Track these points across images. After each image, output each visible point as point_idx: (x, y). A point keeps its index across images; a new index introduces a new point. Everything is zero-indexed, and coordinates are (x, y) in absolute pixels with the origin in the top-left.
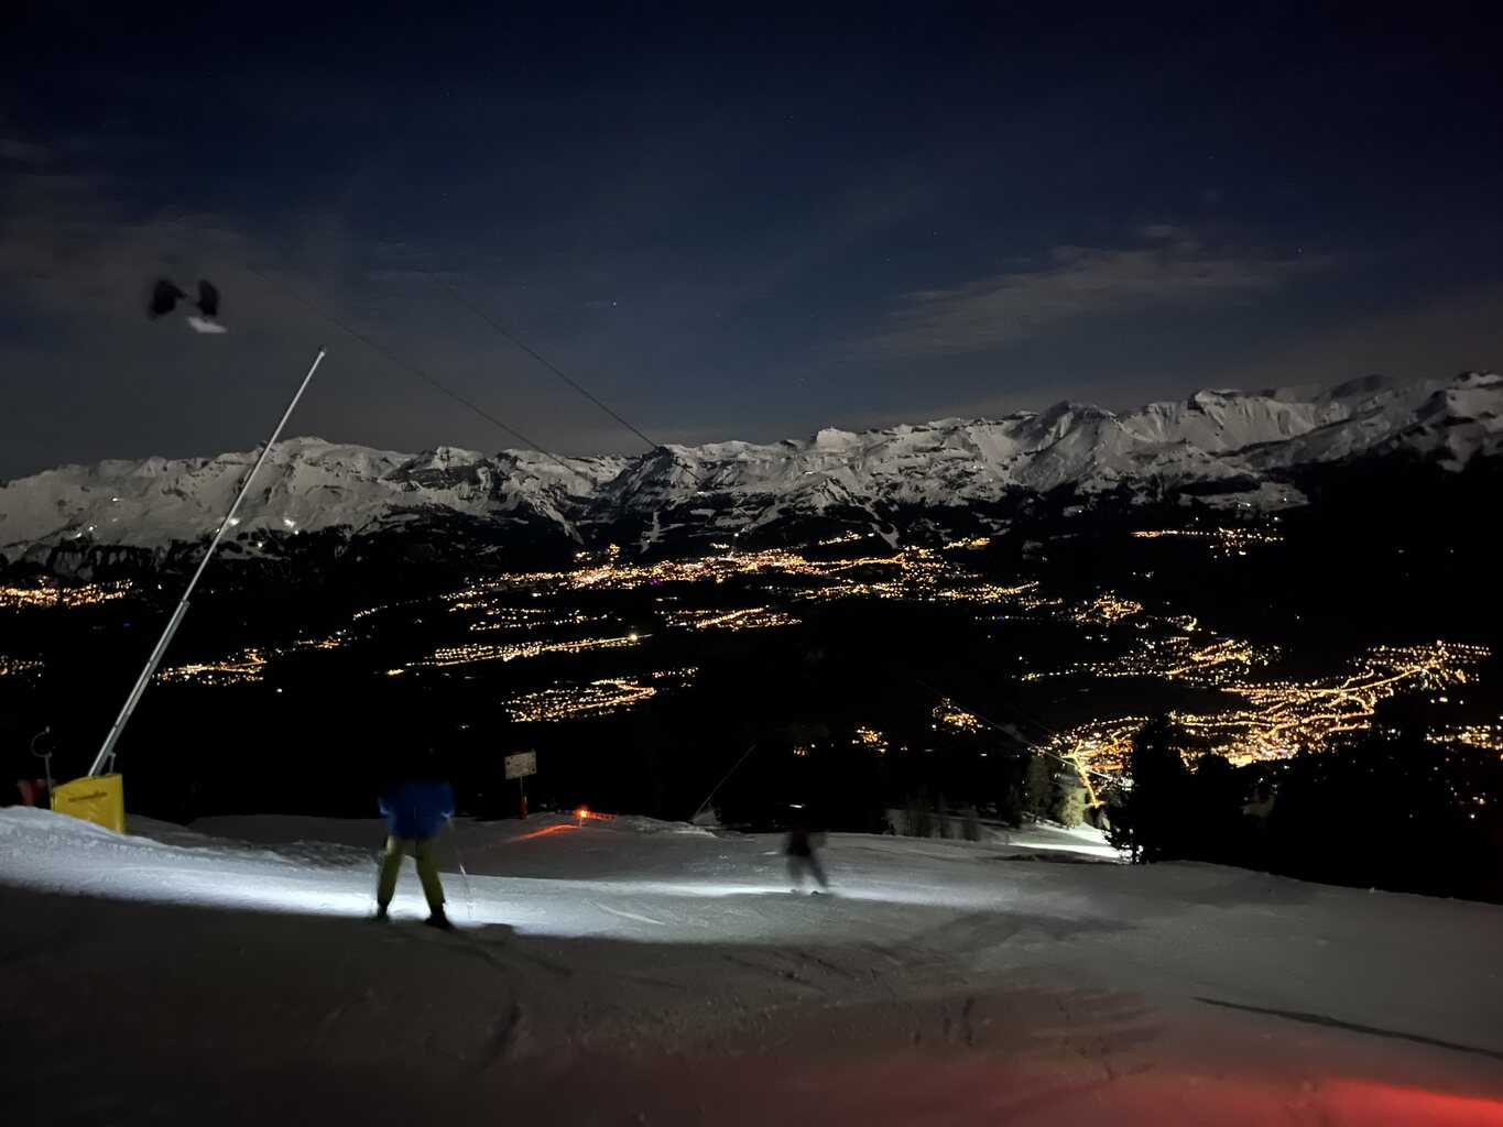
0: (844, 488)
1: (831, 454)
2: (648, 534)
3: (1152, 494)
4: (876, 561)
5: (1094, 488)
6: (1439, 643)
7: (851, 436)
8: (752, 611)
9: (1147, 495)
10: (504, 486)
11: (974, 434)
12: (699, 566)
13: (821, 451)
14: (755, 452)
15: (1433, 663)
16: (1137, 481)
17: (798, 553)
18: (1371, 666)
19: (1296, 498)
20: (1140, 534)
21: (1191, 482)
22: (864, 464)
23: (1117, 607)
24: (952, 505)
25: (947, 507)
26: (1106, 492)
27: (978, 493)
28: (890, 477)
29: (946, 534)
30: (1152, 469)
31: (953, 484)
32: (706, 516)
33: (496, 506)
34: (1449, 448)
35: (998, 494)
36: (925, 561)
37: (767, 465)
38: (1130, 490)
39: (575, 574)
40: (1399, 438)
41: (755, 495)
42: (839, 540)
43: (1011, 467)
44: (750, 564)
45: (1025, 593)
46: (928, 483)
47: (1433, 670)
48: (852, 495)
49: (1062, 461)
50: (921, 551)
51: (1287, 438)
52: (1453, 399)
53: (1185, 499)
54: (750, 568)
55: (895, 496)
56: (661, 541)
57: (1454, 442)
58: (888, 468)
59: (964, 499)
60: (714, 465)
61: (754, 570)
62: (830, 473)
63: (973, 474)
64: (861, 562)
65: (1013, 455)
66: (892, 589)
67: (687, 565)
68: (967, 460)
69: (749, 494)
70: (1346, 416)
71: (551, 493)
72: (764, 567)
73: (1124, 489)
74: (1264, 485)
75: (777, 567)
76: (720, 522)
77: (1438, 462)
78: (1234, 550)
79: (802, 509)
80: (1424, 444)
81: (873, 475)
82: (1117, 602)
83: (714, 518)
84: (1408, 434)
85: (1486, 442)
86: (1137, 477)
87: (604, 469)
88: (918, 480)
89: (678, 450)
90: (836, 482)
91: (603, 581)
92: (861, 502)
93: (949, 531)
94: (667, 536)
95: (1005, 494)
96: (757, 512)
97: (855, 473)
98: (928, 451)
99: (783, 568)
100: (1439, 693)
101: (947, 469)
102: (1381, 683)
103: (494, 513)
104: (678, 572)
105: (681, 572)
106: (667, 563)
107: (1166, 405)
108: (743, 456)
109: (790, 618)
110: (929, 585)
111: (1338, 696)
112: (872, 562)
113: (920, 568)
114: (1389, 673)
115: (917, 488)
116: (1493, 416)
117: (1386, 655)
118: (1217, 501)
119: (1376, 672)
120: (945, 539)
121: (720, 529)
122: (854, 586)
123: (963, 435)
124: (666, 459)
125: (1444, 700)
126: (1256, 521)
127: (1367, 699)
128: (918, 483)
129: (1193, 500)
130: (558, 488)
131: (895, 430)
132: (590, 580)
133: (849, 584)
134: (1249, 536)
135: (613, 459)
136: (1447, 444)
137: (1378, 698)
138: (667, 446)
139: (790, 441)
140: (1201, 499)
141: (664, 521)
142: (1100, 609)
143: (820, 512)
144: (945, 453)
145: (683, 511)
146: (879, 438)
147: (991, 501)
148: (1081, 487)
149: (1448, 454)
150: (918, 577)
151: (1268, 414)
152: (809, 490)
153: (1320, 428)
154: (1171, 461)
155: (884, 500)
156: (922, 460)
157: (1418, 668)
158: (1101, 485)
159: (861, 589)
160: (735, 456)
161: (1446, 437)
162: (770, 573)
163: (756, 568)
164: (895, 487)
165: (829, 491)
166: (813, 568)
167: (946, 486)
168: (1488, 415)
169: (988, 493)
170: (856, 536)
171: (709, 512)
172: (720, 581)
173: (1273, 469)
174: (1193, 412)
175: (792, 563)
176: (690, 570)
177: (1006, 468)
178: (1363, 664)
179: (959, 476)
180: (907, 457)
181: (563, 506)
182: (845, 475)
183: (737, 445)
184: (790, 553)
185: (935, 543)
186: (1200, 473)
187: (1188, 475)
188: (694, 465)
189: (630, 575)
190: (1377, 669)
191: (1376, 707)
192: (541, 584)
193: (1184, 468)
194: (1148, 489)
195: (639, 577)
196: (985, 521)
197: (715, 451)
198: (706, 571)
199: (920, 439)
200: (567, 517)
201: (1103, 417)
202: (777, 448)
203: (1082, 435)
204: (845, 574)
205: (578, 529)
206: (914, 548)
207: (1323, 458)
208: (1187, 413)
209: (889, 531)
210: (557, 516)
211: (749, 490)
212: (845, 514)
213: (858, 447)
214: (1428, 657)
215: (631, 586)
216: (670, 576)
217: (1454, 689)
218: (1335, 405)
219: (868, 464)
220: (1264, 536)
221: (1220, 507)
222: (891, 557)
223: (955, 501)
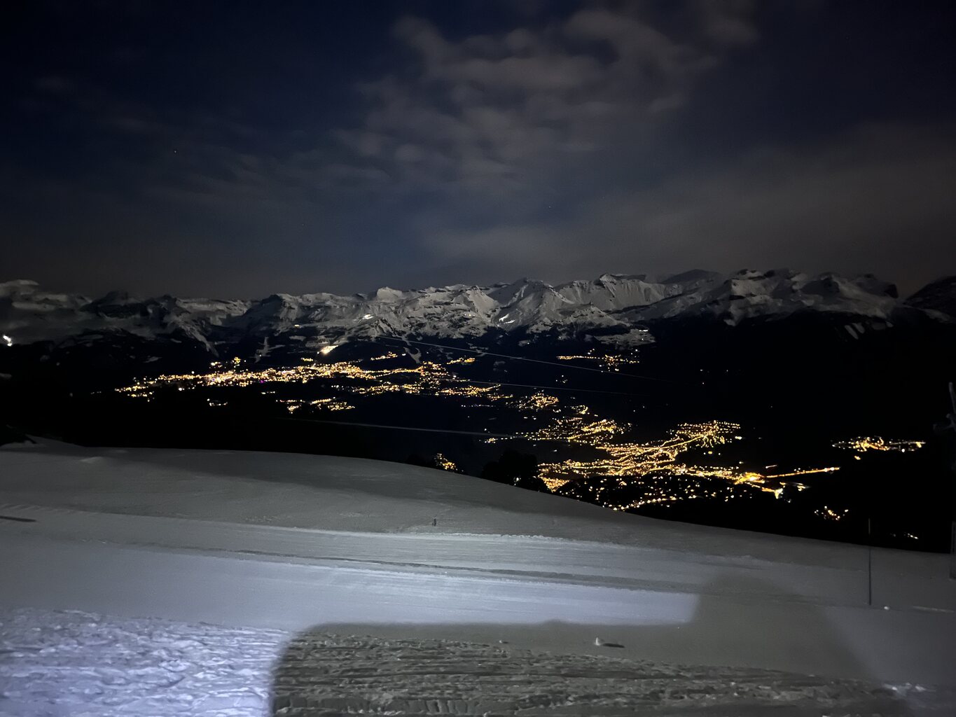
0: (389, 325)
1: (385, 304)
2: (260, 351)
3: (570, 334)
4: (406, 370)
5: (537, 330)
6: (715, 421)
7: (399, 293)
8: (324, 401)
9: (567, 335)
10: (166, 319)
11: (471, 295)
12: (292, 372)
13: (379, 301)
14: (337, 300)
15: (710, 433)
16: (562, 326)
17: (357, 365)
18: (679, 435)
19: (648, 339)
20: (561, 357)
21: (592, 328)
22: (403, 311)
23: (544, 400)
24: (454, 337)
25: (452, 338)
26: (544, 332)
27: (470, 331)
28: (419, 319)
29: (450, 355)
30: (571, 320)
31: (456, 325)
32: (299, 341)
33: (159, 331)
34: (730, 313)
35: (482, 332)
36: (435, 371)
37: (344, 309)
38: (558, 332)
39: (209, 376)
40: (705, 307)
41: (333, 328)
42: (384, 357)
43: (492, 316)
44: (326, 371)
45: (491, 392)
46: (441, 323)
47: (710, 437)
48: (394, 330)
49: (521, 314)
50: (434, 365)
51: (648, 303)
52: (735, 285)
53: (588, 337)
54: (326, 374)
55: (421, 331)
56: (269, 356)
57: (733, 309)
58: (417, 314)
59: (462, 334)
60: (309, 307)
61: (328, 376)
62: (382, 315)
63: (468, 319)
64: (396, 371)
65: (494, 308)
66: (414, 388)
67: (284, 372)
68: (465, 310)
69: (329, 327)
70: (681, 292)
71: (199, 323)
72: (337, 374)
73: (554, 331)
74: (632, 330)
75: (343, 374)
76: (308, 345)
77: (725, 321)
78: (613, 368)
79: (361, 338)
80: (717, 309)
81: (408, 318)
82: (545, 397)
83: (305, 342)
84: (709, 304)
85: (750, 310)
86: (562, 323)
87: (236, 308)
88: (436, 321)
89: (286, 297)
90: (384, 321)
91: (227, 381)
92: (399, 334)
93: (452, 353)
94: (273, 353)
95: (486, 332)
97: (398, 316)
98: (443, 304)
99: (347, 374)
100: (710, 449)
101: (453, 316)
102: (682, 444)
103: (159, 335)
104: (278, 376)
105: (280, 376)
106: (272, 370)
107: (582, 282)
108: (328, 303)
109: (347, 405)
110: (436, 385)
111: (658, 451)
112: (403, 371)
113: (432, 375)
114: (686, 438)
115: (435, 326)
116: (754, 296)
117: (687, 428)
118: (606, 339)
119: (680, 438)
120: (449, 358)
121: (308, 349)
122: (390, 386)
123: (465, 296)
124: (277, 302)
125: (710, 453)
126: (626, 351)
127: (672, 453)
128: (435, 324)
129: (593, 339)
130: (204, 320)
131: (426, 290)
132: (219, 380)
133: (388, 385)
134: (621, 360)
135: (243, 301)
136: (729, 310)
137: (679, 452)
138: (279, 295)
139: (360, 295)
140: (597, 338)
141: (271, 343)
142: (534, 401)
143: (373, 340)
144: (453, 306)
145: (284, 337)
146: (415, 295)
147: (478, 336)
148: (530, 329)
149: (729, 316)
150: (430, 381)
151: (639, 289)
152: (367, 326)
153: (666, 299)
154: (582, 315)
155: (414, 333)
156: (439, 310)
157: (702, 436)
158: (542, 328)
159: (396, 387)
160: (324, 303)
161: (729, 307)
162: (339, 378)
163: (329, 374)
164: (421, 325)
165: (380, 327)
166: (366, 374)
167: (452, 326)
168: (752, 295)
169: (476, 331)
170: (394, 355)
171: (301, 338)
172: (305, 381)
173: (639, 321)
174: (598, 287)
175: (352, 371)
176: (286, 375)
177: (489, 316)
178: (674, 433)
179: (460, 320)
180: (429, 307)
181: (206, 331)
182: (391, 317)
183: (325, 295)
184: (352, 365)
185: (442, 360)
186: (598, 323)
187: (591, 324)
188: (296, 307)
189: (246, 378)
190: (681, 436)
191: (676, 458)
192: (185, 383)
193: (589, 319)
194: (568, 331)
195: (252, 379)
196: (473, 348)
197: (311, 298)
198: (297, 376)
199: (439, 297)
200: (208, 339)
201: (547, 288)
202: (350, 299)
203: (533, 298)
204: (385, 378)
205: (216, 347)
206: (430, 363)
207: (666, 316)
208: (594, 287)
209: (415, 352)
210: (201, 338)
211: (329, 325)
212: (388, 342)
213: (403, 300)
214: (708, 429)
215: (245, 384)
216: (272, 378)
217: (718, 447)
218: (676, 286)
219: (406, 311)
220: (629, 360)
221: (607, 343)
222: (415, 369)
223: (456, 335)
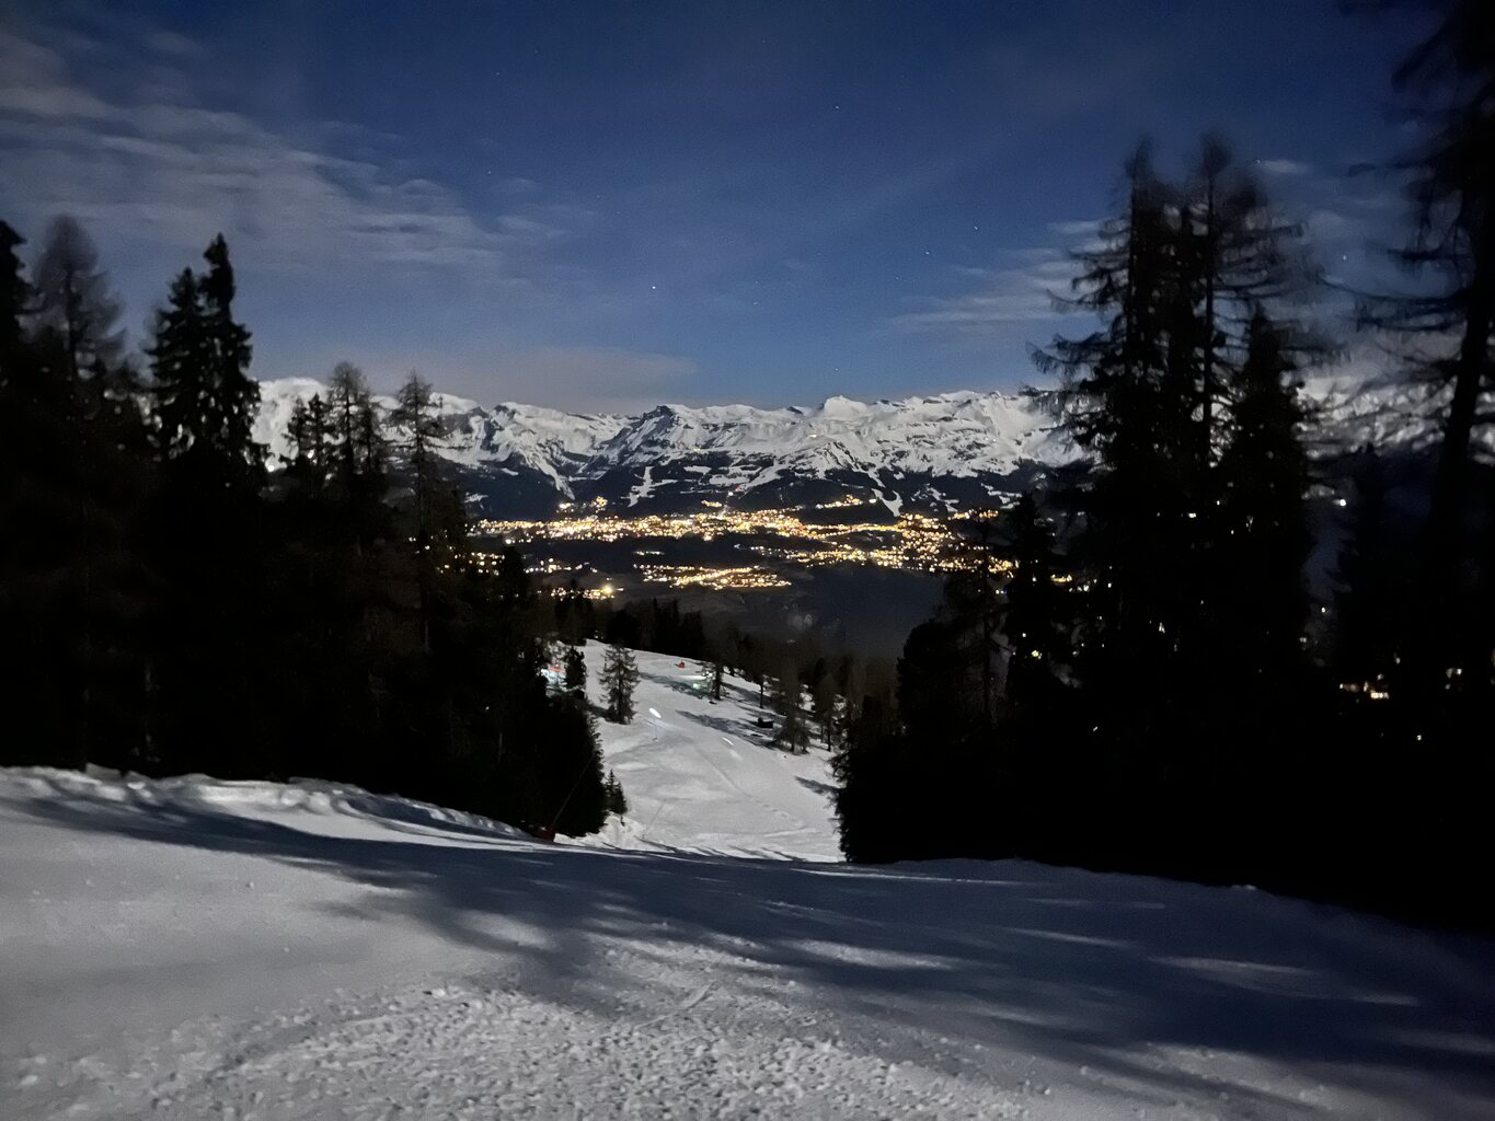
0: (847, 453)
1: (837, 422)
2: (637, 488)
4: (877, 528)
7: (860, 406)
8: (738, 570)
10: (497, 437)
11: (987, 405)
12: (687, 523)
13: (828, 418)
14: (760, 417)
17: (793, 515)
22: (870, 430)
24: (960, 475)
25: (956, 478)
27: (989, 465)
28: (897, 444)
29: (952, 505)
31: (963, 455)
32: (701, 474)
33: (487, 456)
35: (1010, 467)
36: (928, 530)
37: (771, 430)
39: (556, 524)
41: (753, 455)
42: (838, 504)
43: (1024, 443)
44: (742, 524)
46: (936, 452)
48: (856, 461)
50: (925, 521)
54: (742, 527)
55: (901, 464)
56: (651, 496)
58: (896, 437)
59: (974, 470)
60: (716, 427)
61: (746, 531)
62: (833, 437)
63: (984, 446)
64: (860, 528)
65: (1027, 430)
66: (891, 557)
67: (675, 522)
68: (979, 431)
69: (748, 454)
71: (547, 449)
72: (758, 528)
75: (770, 529)
76: (714, 480)
79: (801, 471)
81: (879, 442)
83: (708, 477)
87: (603, 427)
88: (926, 450)
89: (679, 410)
90: (840, 446)
91: (584, 532)
92: (864, 468)
93: (955, 501)
94: (657, 492)
95: (1017, 467)
96: (754, 472)
97: (861, 439)
98: (938, 421)
99: (776, 530)
101: (957, 440)
103: (484, 462)
104: (664, 528)
105: (668, 528)
106: (654, 518)
108: (746, 420)
109: (778, 580)
110: (931, 554)
112: (871, 529)
113: (923, 537)
115: (925, 457)
120: (951, 509)
121: (714, 487)
122: (851, 551)
123: (978, 409)
124: (666, 417)
128: (926, 452)
130: (555, 444)
131: (906, 401)
132: (571, 530)
133: (845, 550)
135: (614, 418)
138: (669, 406)
139: (797, 408)
141: (656, 477)
143: (821, 475)
144: (956, 424)
145: (676, 468)
146: (890, 408)
147: (1002, 474)
150: (919, 547)
152: (811, 452)
155: (889, 467)
156: (932, 429)
159: (858, 555)
160: (739, 419)
162: (763, 535)
163: (748, 528)
164: (901, 454)
165: (831, 454)
166: (809, 531)
167: (955, 457)
169: (999, 466)
170: (857, 502)
171: (705, 470)
172: (707, 538)
175: (785, 525)
176: (678, 527)
177: (1019, 443)
179: (970, 447)
180: (916, 425)
181: (559, 462)
182: (851, 442)
183: (742, 409)
184: (786, 514)
185: (939, 513)
188: (696, 427)
189: (612, 529)
192: (518, 532)
195: (623, 530)
196: (994, 493)
197: (719, 413)
198: (694, 528)
199: (931, 410)
200: (560, 472)
202: (784, 414)
204: (842, 540)
205: (571, 485)
206: (918, 517)
209: (893, 498)
210: (549, 470)
211: (749, 450)
212: (847, 479)
213: (867, 418)
215: (611, 538)
216: (655, 531)
219: (875, 431)
222: (892, 524)
223: (964, 471)
